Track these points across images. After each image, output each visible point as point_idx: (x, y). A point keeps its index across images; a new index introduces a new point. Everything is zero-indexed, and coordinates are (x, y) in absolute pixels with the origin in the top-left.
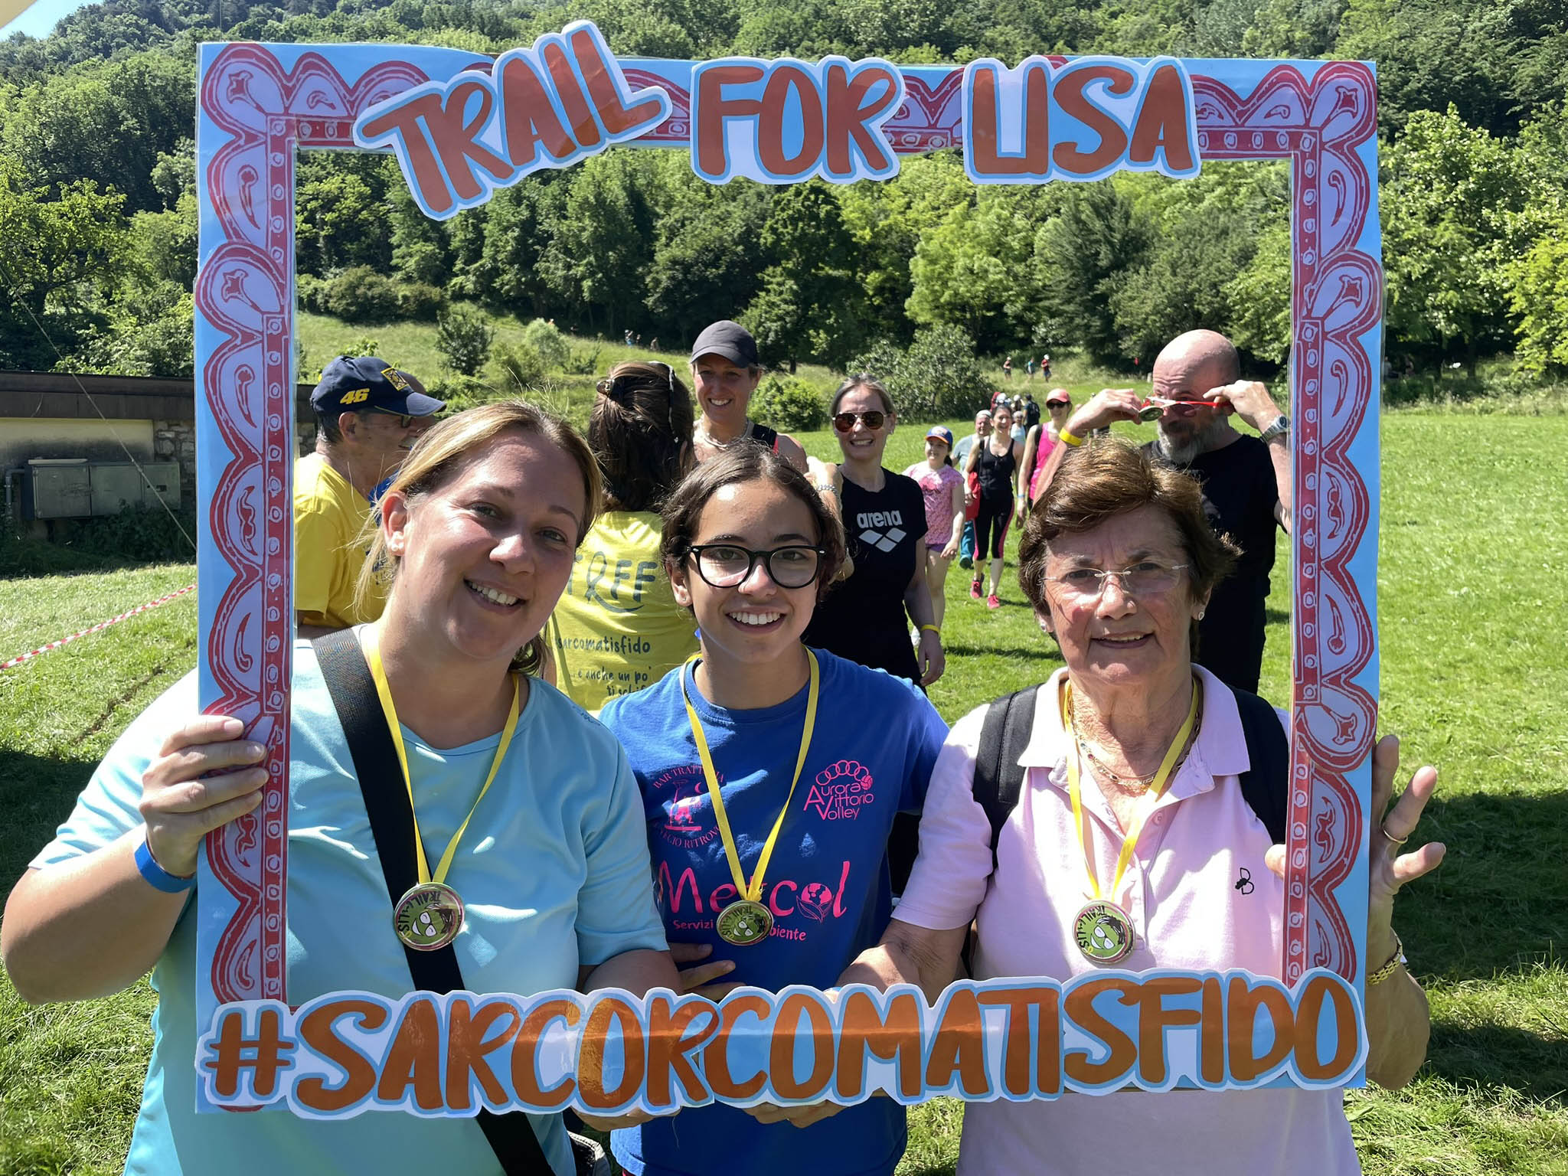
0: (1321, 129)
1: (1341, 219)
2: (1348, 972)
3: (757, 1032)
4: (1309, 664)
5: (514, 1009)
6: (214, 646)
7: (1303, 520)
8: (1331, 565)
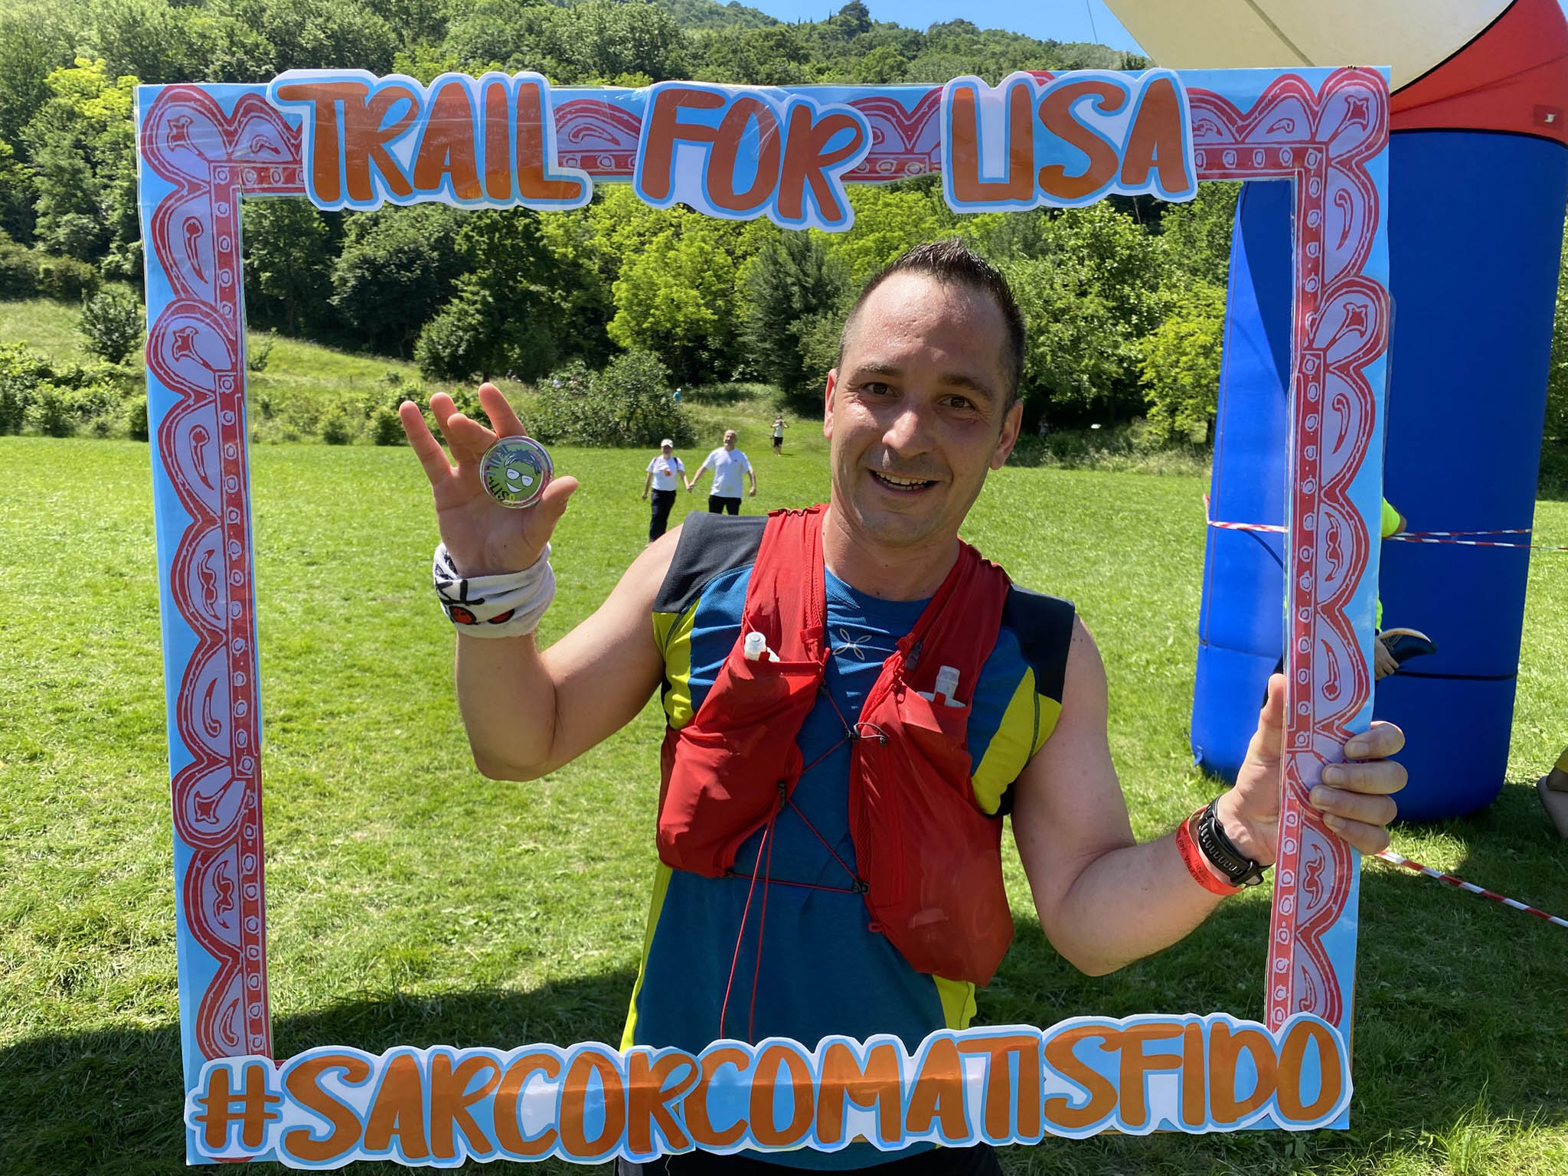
0: (1328, 143)
1: (1347, 243)
2: (1333, 1015)
3: (736, 1083)
4: (1302, 711)
5: (493, 1062)
6: (182, 711)
7: (1300, 560)
8: (1328, 609)
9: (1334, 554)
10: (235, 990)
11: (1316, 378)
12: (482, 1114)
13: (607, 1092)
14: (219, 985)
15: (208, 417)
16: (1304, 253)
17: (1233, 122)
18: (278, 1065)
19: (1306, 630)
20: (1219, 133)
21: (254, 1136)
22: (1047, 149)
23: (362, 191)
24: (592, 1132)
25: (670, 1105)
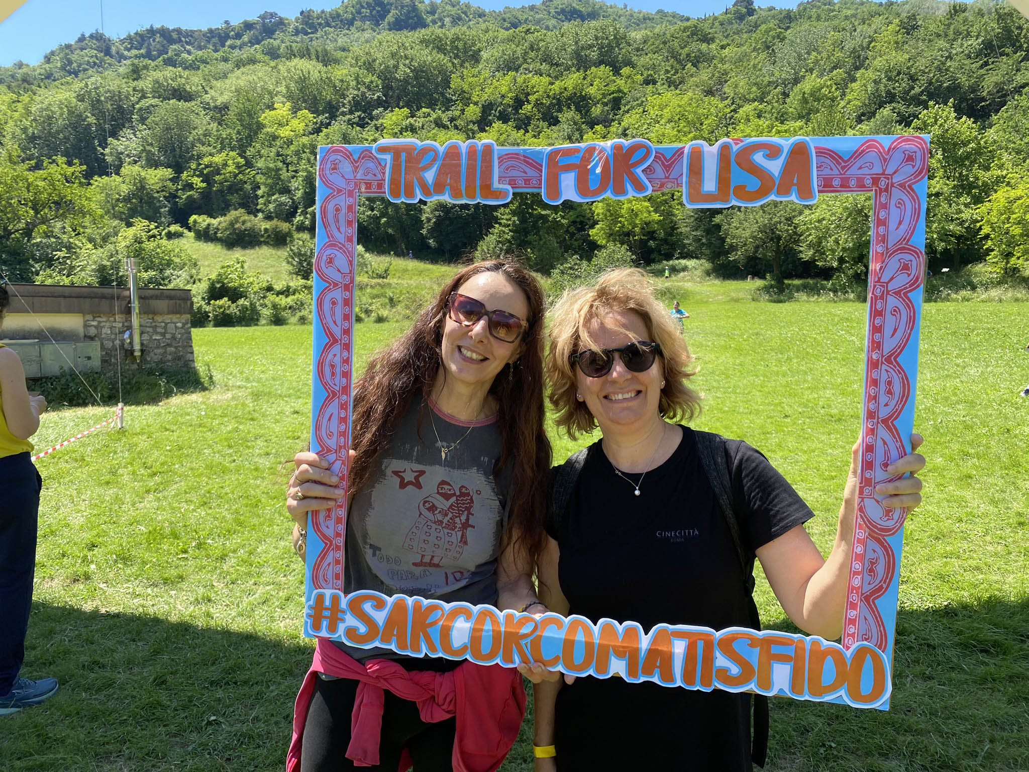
0: (892, 175)
1: (901, 227)
2: (882, 645)
3: (557, 636)
4: (868, 476)
5: (442, 609)
6: (317, 427)
7: (870, 395)
8: (885, 421)
9: (890, 392)
10: (330, 558)
11: (882, 298)
12: (435, 634)
13: (493, 631)
14: (323, 556)
15: (338, 294)
16: (877, 232)
17: (839, 164)
18: (345, 596)
19: (871, 432)
20: (831, 169)
21: (332, 628)
22: (738, 176)
23: (410, 193)
24: (486, 648)
25: (523, 642)
